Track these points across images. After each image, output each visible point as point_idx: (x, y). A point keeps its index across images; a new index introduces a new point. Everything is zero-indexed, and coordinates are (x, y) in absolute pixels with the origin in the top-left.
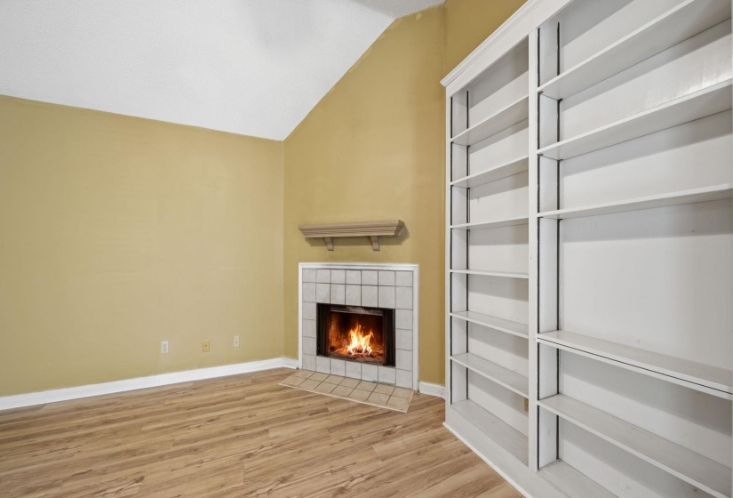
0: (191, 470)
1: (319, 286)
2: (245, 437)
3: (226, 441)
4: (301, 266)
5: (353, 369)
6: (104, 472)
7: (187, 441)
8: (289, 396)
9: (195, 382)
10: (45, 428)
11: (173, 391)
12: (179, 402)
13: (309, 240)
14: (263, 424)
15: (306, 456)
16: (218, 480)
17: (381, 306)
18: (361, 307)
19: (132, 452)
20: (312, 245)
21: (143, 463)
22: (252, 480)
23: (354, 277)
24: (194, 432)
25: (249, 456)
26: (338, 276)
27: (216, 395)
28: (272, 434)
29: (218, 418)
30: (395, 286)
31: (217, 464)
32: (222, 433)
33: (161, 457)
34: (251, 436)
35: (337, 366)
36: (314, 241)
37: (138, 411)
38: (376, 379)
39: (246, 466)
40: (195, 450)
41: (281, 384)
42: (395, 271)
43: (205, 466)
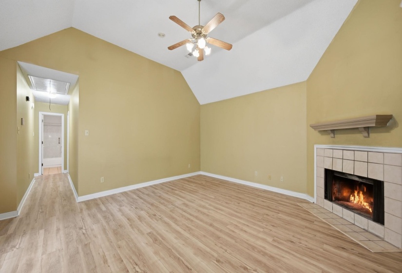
0: (250, 208)
1: (326, 159)
2: (270, 210)
3: (263, 208)
4: (316, 146)
5: (348, 215)
6: (233, 198)
7: (253, 202)
8: (298, 209)
9: (265, 190)
10: (227, 185)
11: (257, 189)
12: (257, 193)
13: (320, 132)
14: (279, 211)
15: (287, 226)
16: (255, 214)
17: (370, 177)
18: (354, 175)
19: (240, 198)
20: (322, 135)
21: (241, 201)
22: (264, 220)
23: (348, 155)
24: (256, 202)
25: (267, 215)
26: (338, 154)
27: (269, 196)
28: (279, 215)
29: (265, 202)
30: (384, 164)
31: (257, 211)
32: (264, 206)
33: (245, 202)
34: (272, 211)
35: (337, 209)
36: (324, 132)
37: (246, 190)
38: (366, 228)
39: (265, 216)
40: (254, 205)
41: (298, 204)
42: (383, 153)
43: (253, 210)
